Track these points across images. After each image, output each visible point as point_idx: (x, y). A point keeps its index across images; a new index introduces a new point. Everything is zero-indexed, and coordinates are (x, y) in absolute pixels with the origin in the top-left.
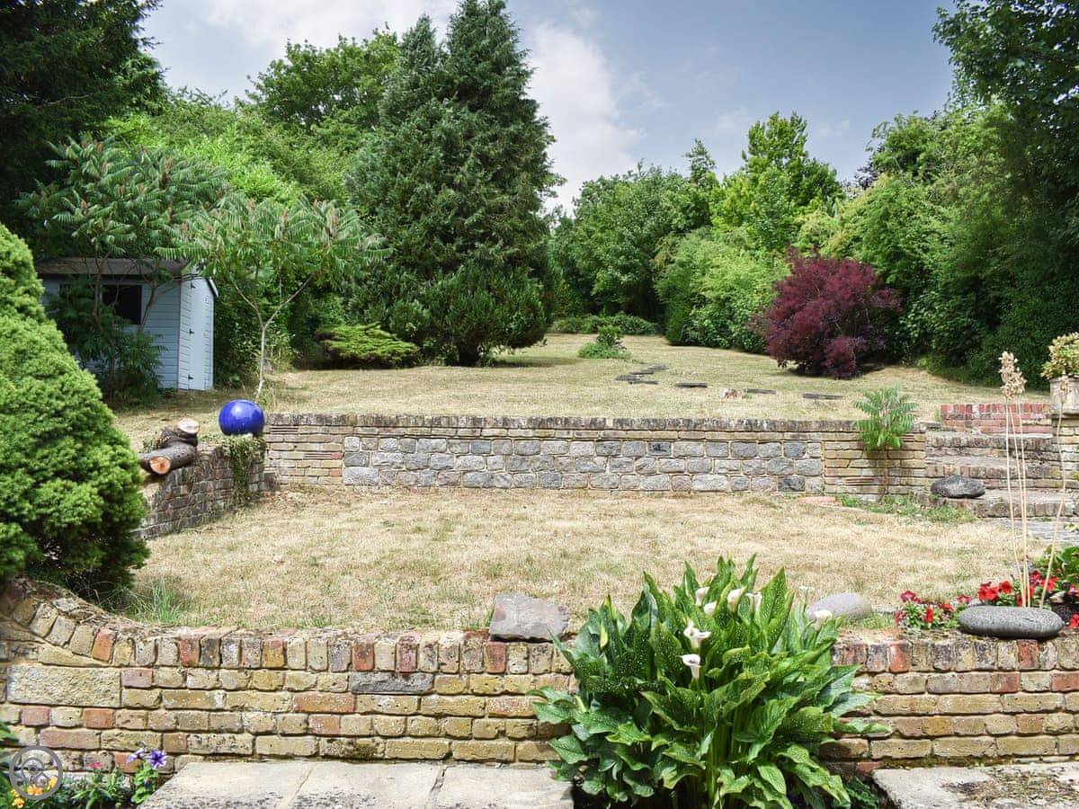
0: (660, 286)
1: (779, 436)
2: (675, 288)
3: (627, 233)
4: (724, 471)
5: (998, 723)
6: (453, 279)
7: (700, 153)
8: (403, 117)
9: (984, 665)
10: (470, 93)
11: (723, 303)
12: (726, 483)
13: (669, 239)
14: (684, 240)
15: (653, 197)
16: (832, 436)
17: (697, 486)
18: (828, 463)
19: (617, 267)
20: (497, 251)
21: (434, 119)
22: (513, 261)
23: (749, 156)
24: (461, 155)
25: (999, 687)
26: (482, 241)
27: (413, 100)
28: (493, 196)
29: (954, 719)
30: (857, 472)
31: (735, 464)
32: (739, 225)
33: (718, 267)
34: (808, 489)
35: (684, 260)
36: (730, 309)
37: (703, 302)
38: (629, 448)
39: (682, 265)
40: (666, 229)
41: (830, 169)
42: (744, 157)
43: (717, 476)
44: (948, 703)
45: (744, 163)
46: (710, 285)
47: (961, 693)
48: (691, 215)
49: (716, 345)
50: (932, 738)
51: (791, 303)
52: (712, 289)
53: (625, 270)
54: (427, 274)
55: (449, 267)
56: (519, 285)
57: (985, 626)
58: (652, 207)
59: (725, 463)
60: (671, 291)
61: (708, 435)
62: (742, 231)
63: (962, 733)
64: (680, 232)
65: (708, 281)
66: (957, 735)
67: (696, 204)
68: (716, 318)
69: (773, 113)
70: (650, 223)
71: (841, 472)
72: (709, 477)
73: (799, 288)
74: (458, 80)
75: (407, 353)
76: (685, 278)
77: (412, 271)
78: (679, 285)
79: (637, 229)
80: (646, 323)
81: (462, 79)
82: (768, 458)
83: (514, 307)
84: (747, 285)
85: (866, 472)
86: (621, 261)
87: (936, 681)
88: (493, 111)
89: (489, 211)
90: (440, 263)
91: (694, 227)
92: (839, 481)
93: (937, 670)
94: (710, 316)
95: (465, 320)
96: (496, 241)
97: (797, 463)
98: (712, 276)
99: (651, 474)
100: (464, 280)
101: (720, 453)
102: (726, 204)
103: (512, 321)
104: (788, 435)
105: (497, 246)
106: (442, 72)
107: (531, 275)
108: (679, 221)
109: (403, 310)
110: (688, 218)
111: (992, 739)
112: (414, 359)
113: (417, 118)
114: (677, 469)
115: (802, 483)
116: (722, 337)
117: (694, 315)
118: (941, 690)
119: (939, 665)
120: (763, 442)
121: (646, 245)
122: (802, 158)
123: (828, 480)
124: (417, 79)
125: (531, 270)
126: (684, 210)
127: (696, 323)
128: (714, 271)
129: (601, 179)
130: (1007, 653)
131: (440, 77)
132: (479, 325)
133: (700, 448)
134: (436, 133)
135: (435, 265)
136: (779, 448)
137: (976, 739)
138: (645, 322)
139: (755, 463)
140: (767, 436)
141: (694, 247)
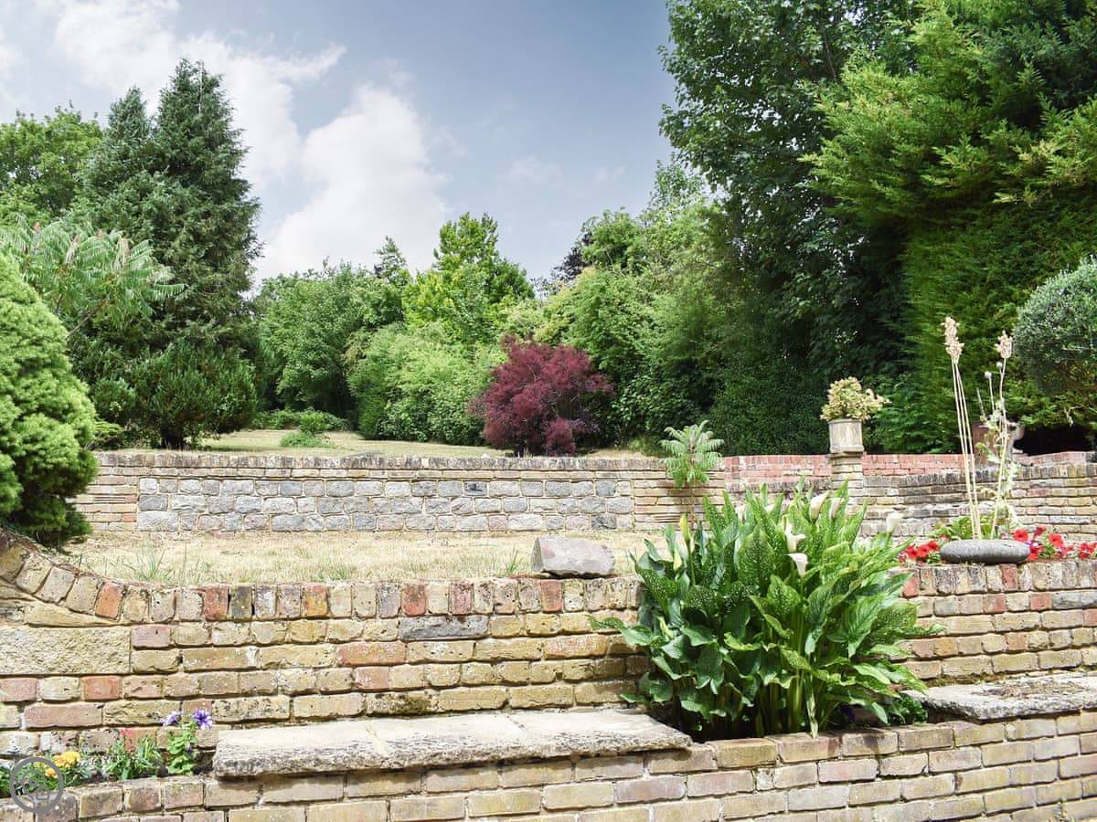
0: (353, 381)
1: (590, 475)
2: (369, 382)
3: (316, 328)
4: (540, 510)
5: (994, 642)
6: (162, 358)
7: (391, 251)
8: (110, 187)
9: (978, 588)
10: (181, 168)
11: (420, 396)
12: (541, 522)
13: (360, 334)
14: (376, 334)
15: (342, 293)
16: (640, 475)
17: (514, 525)
18: (637, 500)
19: (307, 362)
20: (209, 330)
21: (144, 192)
22: (224, 341)
23: (441, 254)
24: (173, 230)
25: (991, 608)
26: (193, 319)
27: (121, 170)
28: (205, 273)
29: (958, 639)
30: (664, 509)
31: (550, 503)
32: (434, 320)
33: (414, 360)
34: (619, 527)
35: (377, 354)
36: (429, 402)
37: (399, 395)
38: (445, 488)
39: (375, 359)
40: (359, 324)
41: (520, 269)
42: (436, 255)
43: (533, 515)
44: (952, 625)
45: (435, 261)
46: (408, 379)
47: (961, 615)
48: (382, 311)
49: (414, 438)
50: (941, 658)
51: (508, 387)
52: (410, 382)
53: (316, 365)
54: (133, 351)
55: (158, 345)
56: (231, 365)
57: (972, 553)
58: (342, 303)
59: (539, 502)
60: (364, 385)
61: (523, 475)
62: (438, 326)
63: (965, 652)
64: (371, 327)
65: (405, 375)
66: (961, 654)
67: (388, 299)
68: (413, 411)
69: (463, 214)
70: (340, 319)
71: (650, 510)
72: (525, 516)
73: (516, 372)
74: (171, 154)
75: (112, 434)
76: (379, 373)
77: (117, 348)
78: (374, 379)
79: (328, 325)
80: (336, 420)
81: (174, 153)
82: (581, 497)
83: (226, 387)
84: (446, 377)
85: (673, 509)
86: (311, 356)
87: (942, 605)
88: (205, 187)
89: (200, 288)
90: (147, 341)
91: (386, 323)
92: (648, 518)
93: (941, 594)
94: (408, 409)
95: (175, 400)
96: (207, 320)
97: (609, 502)
98: (409, 370)
99: (468, 514)
100: (174, 358)
101: (535, 492)
102: (421, 299)
103: (223, 402)
104: (599, 474)
105: (210, 325)
106: (152, 144)
107: (243, 356)
108: (370, 316)
109: (106, 388)
110: (379, 314)
111: (988, 657)
112: (117, 440)
113: (126, 189)
114: (494, 509)
115: (614, 521)
116: (420, 430)
117: (390, 410)
118: (945, 612)
119: (943, 588)
120: (576, 481)
121: (338, 342)
122: (493, 257)
123: (638, 517)
124: (127, 150)
125: (243, 351)
126: (376, 306)
127: (392, 417)
128: (410, 365)
129: (280, 277)
130: (993, 575)
131: (150, 150)
132: (189, 405)
133: (515, 488)
134: (146, 206)
135: (142, 343)
136: (591, 487)
137: (976, 657)
138: (334, 418)
139: (568, 502)
140: (579, 475)
141: (385, 341)
